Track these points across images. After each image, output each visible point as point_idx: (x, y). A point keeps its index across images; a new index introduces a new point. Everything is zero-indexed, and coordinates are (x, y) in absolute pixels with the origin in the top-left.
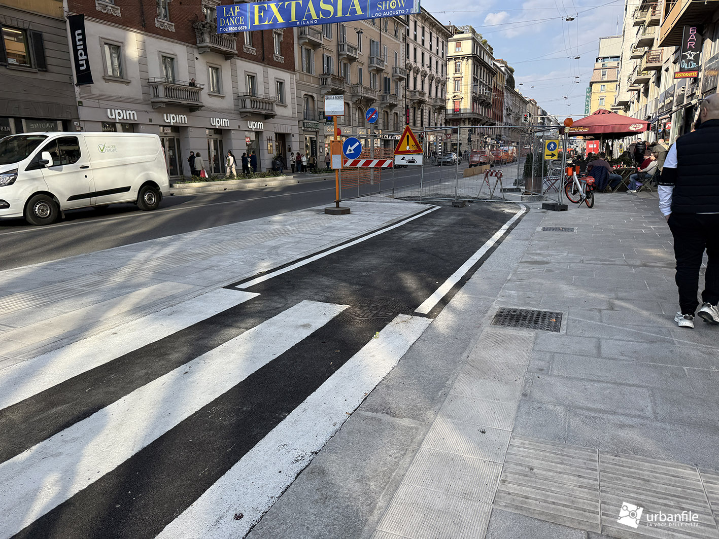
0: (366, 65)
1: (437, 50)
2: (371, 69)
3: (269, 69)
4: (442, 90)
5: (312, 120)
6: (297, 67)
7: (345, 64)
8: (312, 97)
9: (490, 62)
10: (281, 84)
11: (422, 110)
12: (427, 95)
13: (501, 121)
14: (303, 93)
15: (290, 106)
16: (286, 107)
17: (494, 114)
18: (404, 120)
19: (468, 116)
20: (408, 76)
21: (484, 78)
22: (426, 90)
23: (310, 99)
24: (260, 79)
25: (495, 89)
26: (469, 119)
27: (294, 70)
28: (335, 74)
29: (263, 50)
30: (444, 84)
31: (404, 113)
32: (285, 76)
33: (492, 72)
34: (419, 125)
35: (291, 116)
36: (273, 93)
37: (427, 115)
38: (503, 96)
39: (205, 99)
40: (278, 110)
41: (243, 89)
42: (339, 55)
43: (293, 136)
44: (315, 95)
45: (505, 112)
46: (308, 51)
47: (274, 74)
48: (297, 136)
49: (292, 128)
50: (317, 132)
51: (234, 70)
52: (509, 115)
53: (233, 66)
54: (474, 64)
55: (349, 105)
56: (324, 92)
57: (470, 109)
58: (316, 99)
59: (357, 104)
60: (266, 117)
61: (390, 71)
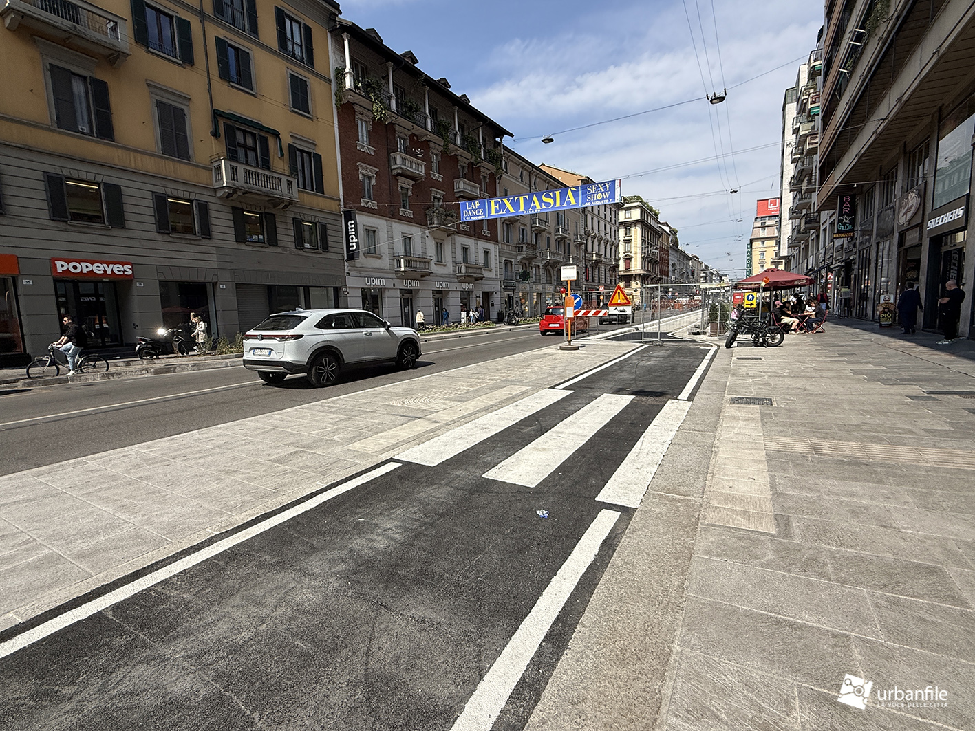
0: (553, 234)
1: (611, 218)
2: (556, 237)
3: (479, 242)
4: (615, 251)
5: (511, 280)
6: (499, 239)
7: (536, 235)
8: (510, 262)
9: (656, 226)
10: (486, 253)
11: (599, 268)
12: (603, 256)
13: (668, 276)
14: (504, 259)
15: (494, 270)
16: (491, 271)
17: (661, 271)
18: (584, 277)
19: (638, 272)
20: (587, 240)
21: (652, 239)
22: (602, 252)
23: (509, 264)
24: (472, 250)
25: (661, 249)
26: (639, 275)
27: (497, 242)
28: (529, 242)
29: (475, 227)
30: (618, 246)
31: (584, 271)
32: (491, 246)
33: (658, 234)
34: (597, 281)
35: (494, 277)
36: (481, 261)
37: (604, 272)
38: (668, 255)
39: (434, 268)
40: (486, 274)
41: (460, 258)
42: (531, 227)
43: (495, 293)
44: (513, 260)
45: (670, 268)
46: (507, 225)
47: (483, 245)
48: (498, 293)
49: (495, 287)
50: (514, 290)
51: (453, 244)
52: (674, 270)
53: (453, 240)
54: (642, 228)
55: (539, 266)
56: (520, 257)
57: (639, 266)
58: (513, 263)
59: (545, 266)
60: (476, 279)
61: (572, 238)
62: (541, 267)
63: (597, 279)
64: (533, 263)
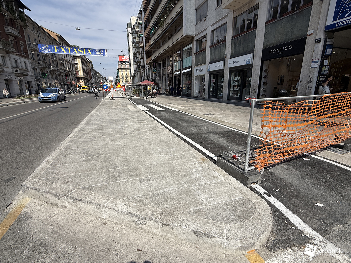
2: (52, 59)
3: (21, 58)
4: (74, 68)
5: (38, 76)
6: (30, 58)
7: (44, 57)
8: (36, 69)
9: (85, 59)
10: (25, 63)
11: (69, 74)
12: (70, 69)
14: (33, 67)
15: (30, 72)
17: (89, 77)
18: (65, 77)
19: (82, 77)
20: (64, 62)
21: (85, 64)
23: (35, 70)
24: (19, 61)
25: (88, 68)
26: (83, 78)
27: (29, 59)
28: (43, 60)
29: (18, 50)
30: (74, 66)
31: (65, 75)
32: (27, 61)
33: (86, 62)
34: (70, 79)
35: (31, 75)
36: (24, 67)
37: (71, 76)
39: (4, 69)
40: (27, 73)
41: (14, 65)
42: (42, 54)
43: (33, 82)
44: (37, 68)
45: (92, 76)
47: (23, 60)
48: (34, 82)
49: (32, 79)
50: (40, 81)
51: (10, 58)
53: (9, 56)
54: (81, 59)
55: (47, 72)
56: (40, 67)
57: (82, 74)
58: (37, 69)
59: (50, 72)
60: (24, 75)
61: (58, 60)
62: (48, 72)
63: (69, 78)
64: (45, 70)
